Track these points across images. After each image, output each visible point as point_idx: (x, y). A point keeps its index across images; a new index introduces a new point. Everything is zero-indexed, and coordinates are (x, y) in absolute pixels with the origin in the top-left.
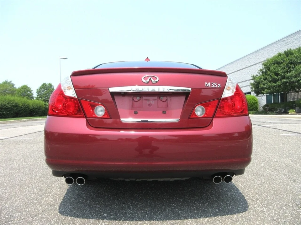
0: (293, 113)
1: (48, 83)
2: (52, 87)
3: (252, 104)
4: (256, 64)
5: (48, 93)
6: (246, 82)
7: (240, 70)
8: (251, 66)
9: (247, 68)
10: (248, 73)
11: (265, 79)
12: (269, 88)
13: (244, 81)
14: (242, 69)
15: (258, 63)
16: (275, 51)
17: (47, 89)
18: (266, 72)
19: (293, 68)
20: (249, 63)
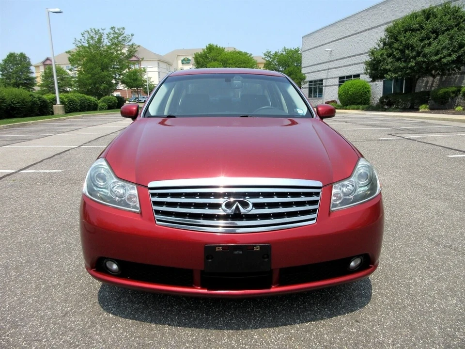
0: (426, 110)
1: (19, 53)
2: (26, 60)
3: (362, 93)
4: (372, 28)
5: (21, 70)
6: (354, 57)
7: (345, 37)
8: (363, 31)
9: (356, 34)
10: (358, 42)
11: (389, 55)
12: (395, 71)
13: (350, 57)
14: (349, 36)
15: (374, 28)
16: (405, 8)
17: (18, 64)
18: (390, 45)
19: (434, 39)
20: (361, 26)
